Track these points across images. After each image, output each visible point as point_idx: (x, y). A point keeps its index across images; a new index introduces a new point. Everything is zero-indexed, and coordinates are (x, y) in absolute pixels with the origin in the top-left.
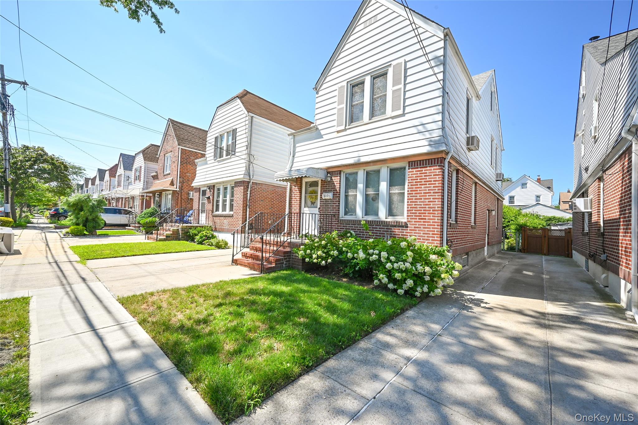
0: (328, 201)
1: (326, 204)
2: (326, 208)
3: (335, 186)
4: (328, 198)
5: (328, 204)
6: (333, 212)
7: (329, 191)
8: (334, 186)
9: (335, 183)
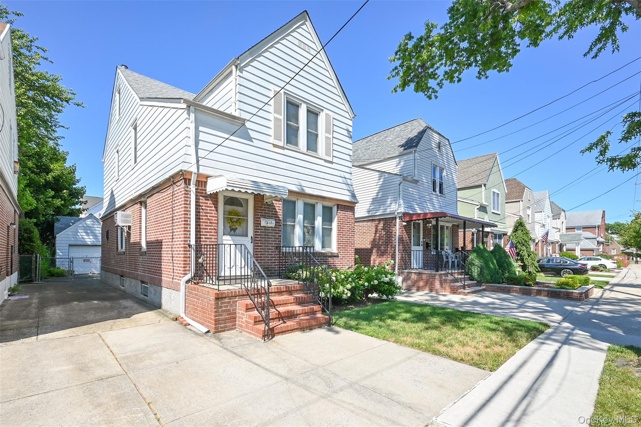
0: (269, 230)
1: (265, 232)
2: (265, 238)
3: (277, 212)
4: (269, 225)
5: (268, 233)
6: (275, 244)
7: (270, 217)
8: (275, 212)
9: (277, 208)
